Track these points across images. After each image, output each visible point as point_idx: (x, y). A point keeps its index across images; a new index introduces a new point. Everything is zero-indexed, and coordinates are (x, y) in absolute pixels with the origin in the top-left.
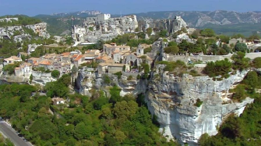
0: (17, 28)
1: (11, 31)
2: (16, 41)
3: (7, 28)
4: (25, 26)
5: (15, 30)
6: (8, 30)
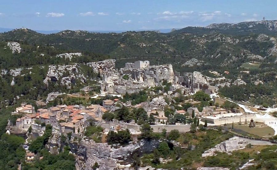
0: (69, 67)
1: (61, 71)
2: (63, 83)
3: (57, 68)
4: (86, 63)
5: (66, 70)
6: (58, 70)
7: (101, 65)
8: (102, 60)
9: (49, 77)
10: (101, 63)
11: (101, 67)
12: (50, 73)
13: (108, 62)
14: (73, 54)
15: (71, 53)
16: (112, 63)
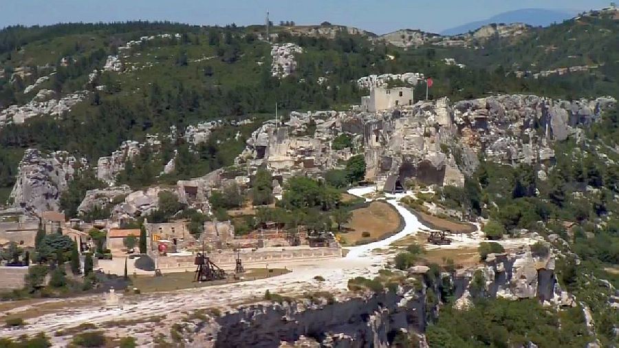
7: (466, 114)
8: (471, 97)
9: (251, 147)
10: (468, 106)
11: (466, 119)
12: (257, 136)
13: (501, 105)
14: (395, 77)
15: (387, 75)
16: (517, 108)
